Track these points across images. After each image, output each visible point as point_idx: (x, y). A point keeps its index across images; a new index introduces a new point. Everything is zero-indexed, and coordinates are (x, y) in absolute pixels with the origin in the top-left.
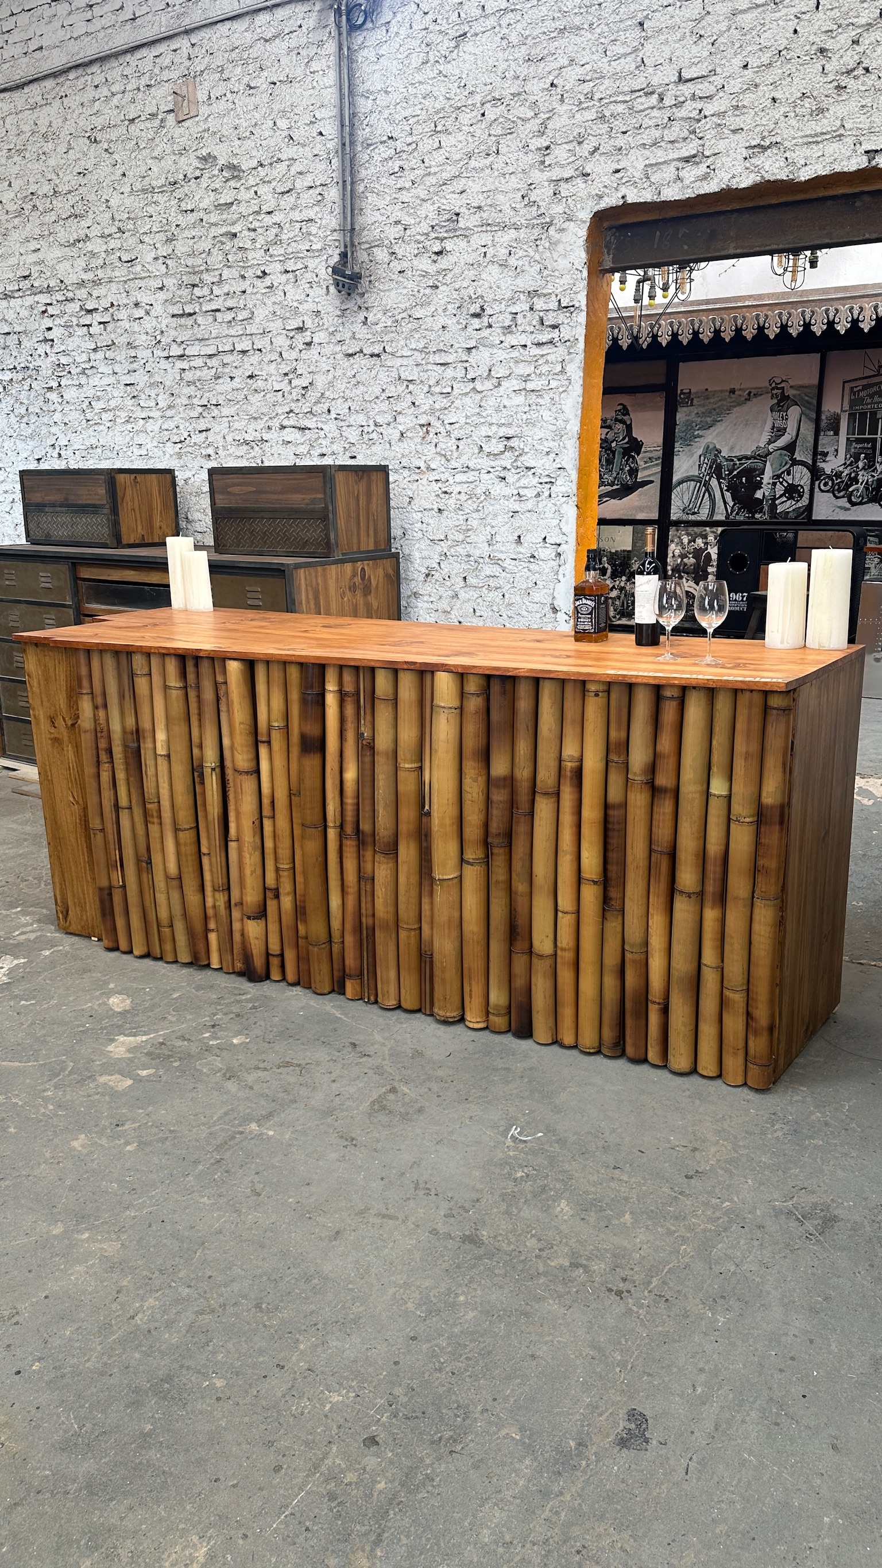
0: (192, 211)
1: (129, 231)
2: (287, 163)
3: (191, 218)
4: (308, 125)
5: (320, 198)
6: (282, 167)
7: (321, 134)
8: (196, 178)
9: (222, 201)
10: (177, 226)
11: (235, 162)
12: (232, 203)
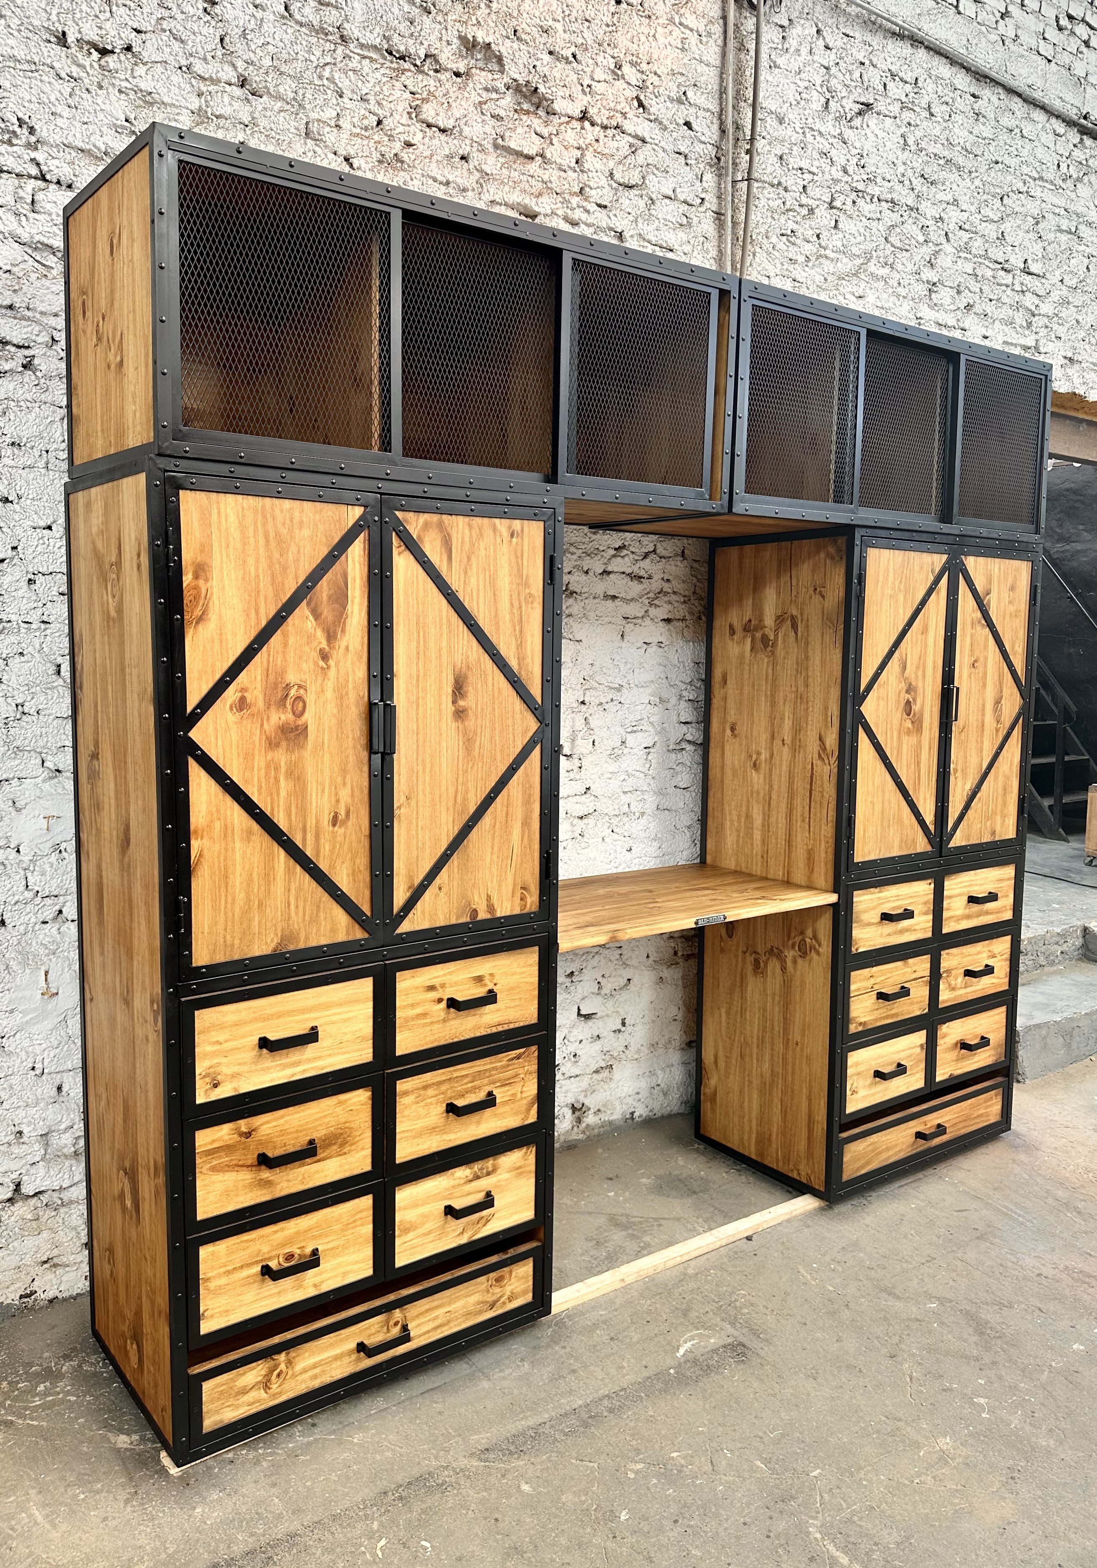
0: (443, 131)
1: (279, 97)
2: (631, 140)
3: (444, 145)
4: (672, 100)
5: (684, 221)
6: (623, 142)
7: (688, 124)
8: (457, 74)
9: (513, 145)
10: (409, 145)
11: (542, 89)
12: (531, 158)
